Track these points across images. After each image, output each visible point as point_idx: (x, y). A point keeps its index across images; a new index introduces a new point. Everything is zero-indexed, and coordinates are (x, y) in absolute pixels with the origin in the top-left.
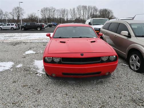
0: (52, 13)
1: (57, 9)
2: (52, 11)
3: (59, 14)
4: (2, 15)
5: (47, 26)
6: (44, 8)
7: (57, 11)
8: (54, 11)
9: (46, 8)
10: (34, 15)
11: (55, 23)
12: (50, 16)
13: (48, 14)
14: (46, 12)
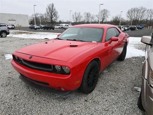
0: (140, 14)
1: (148, 9)
2: (141, 11)
3: (149, 15)
4: (89, 18)
5: (128, 29)
6: (132, 9)
7: (148, 11)
8: (144, 11)
9: (134, 9)
10: (119, 17)
11: (140, 26)
12: (138, 17)
13: (135, 16)
14: (133, 13)
